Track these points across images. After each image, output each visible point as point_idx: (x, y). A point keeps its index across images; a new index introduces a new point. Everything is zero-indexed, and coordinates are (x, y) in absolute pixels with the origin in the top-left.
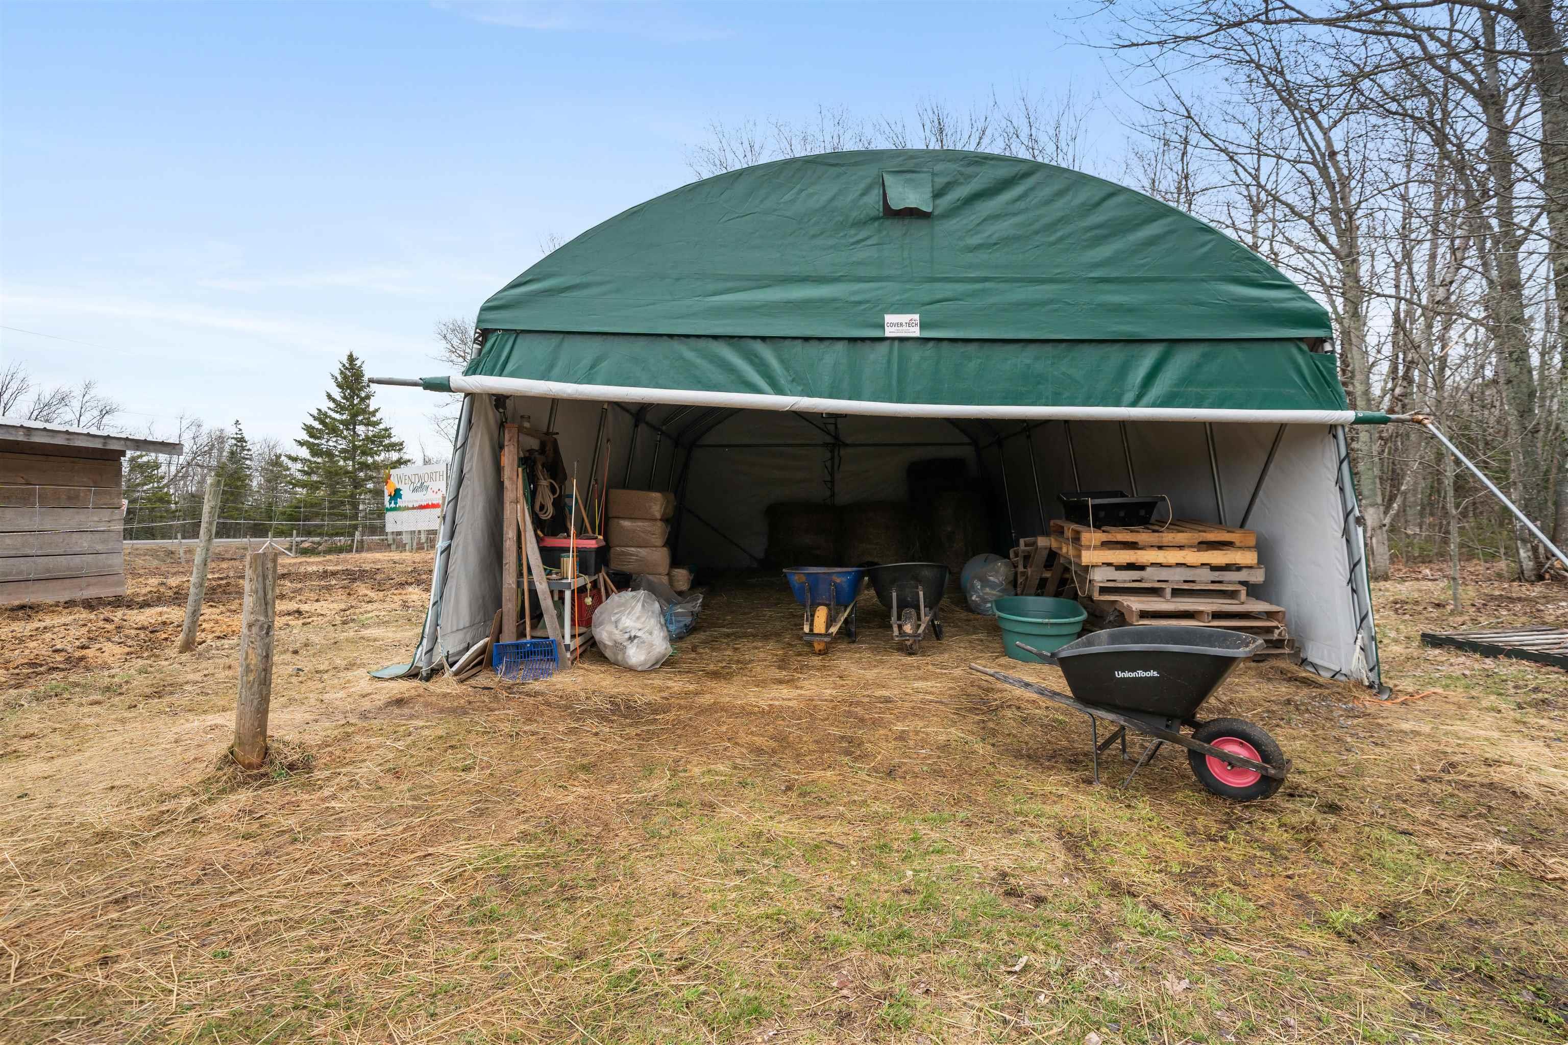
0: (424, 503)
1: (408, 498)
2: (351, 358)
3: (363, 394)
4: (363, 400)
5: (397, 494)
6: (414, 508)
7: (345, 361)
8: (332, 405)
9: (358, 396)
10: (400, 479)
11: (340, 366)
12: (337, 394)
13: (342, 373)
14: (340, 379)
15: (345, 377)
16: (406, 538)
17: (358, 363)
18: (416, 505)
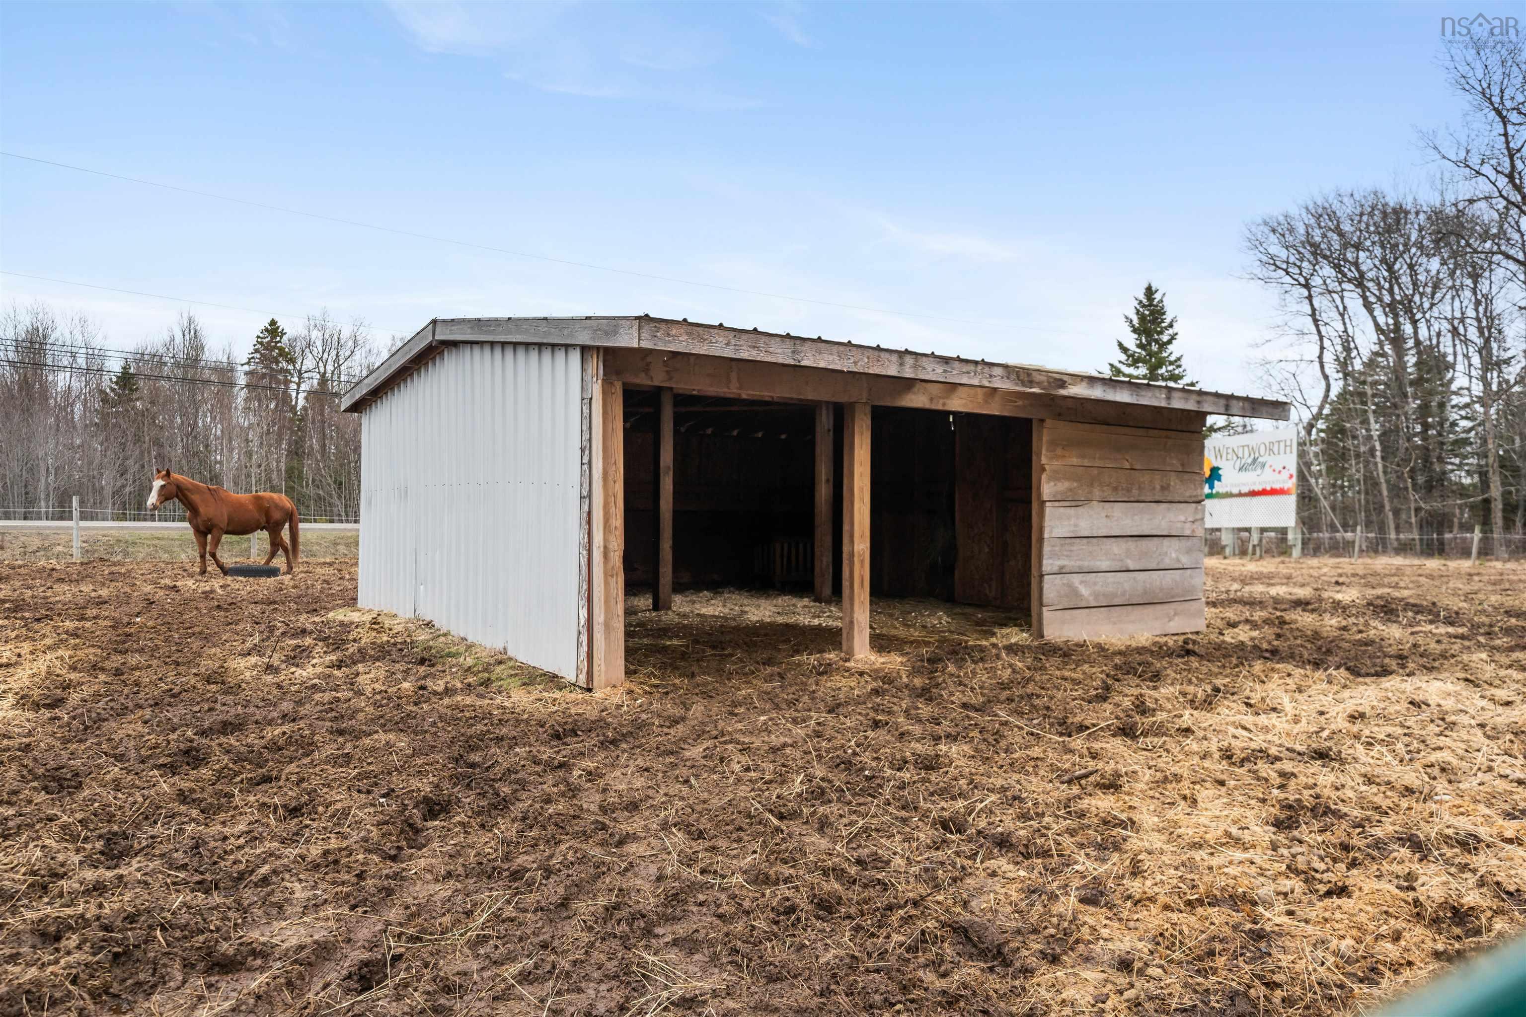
0: (1258, 488)
1: (1230, 480)
2: (1150, 292)
3: (1165, 338)
4: (1163, 346)
5: (1215, 475)
6: (1240, 495)
7: (1142, 297)
8: (1123, 357)
9: (1157, 341)
10: (1218, 454)
11: (1136, 303)
12: (1131, 341)
13: (1138, 312)
14: (1136, 321)
15: (1142, 318)
16: (1226, 539)
17: (1158, 296)
18: (1245, 490)
